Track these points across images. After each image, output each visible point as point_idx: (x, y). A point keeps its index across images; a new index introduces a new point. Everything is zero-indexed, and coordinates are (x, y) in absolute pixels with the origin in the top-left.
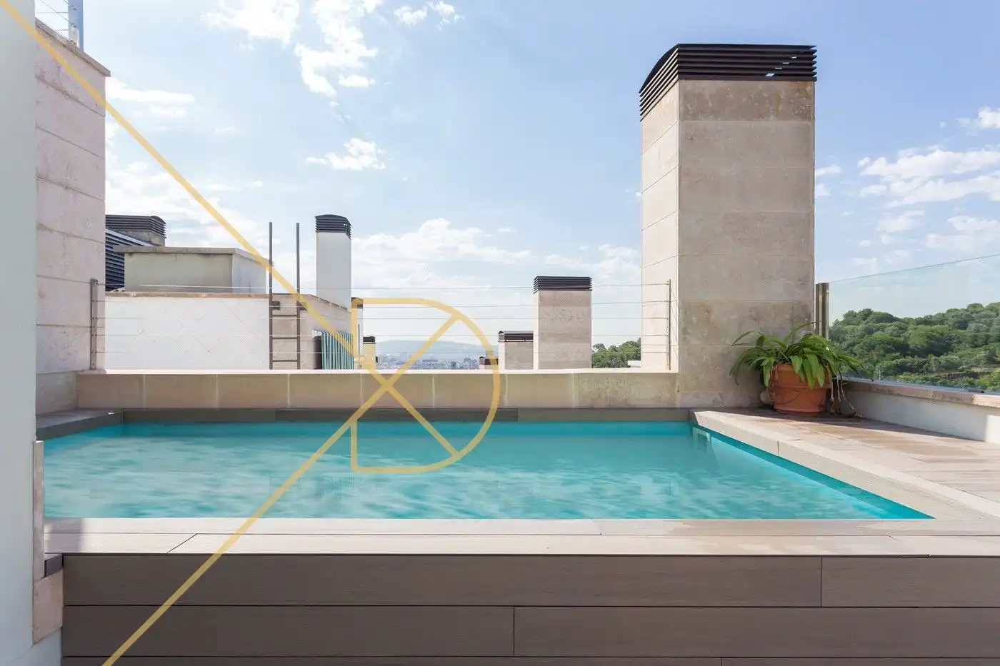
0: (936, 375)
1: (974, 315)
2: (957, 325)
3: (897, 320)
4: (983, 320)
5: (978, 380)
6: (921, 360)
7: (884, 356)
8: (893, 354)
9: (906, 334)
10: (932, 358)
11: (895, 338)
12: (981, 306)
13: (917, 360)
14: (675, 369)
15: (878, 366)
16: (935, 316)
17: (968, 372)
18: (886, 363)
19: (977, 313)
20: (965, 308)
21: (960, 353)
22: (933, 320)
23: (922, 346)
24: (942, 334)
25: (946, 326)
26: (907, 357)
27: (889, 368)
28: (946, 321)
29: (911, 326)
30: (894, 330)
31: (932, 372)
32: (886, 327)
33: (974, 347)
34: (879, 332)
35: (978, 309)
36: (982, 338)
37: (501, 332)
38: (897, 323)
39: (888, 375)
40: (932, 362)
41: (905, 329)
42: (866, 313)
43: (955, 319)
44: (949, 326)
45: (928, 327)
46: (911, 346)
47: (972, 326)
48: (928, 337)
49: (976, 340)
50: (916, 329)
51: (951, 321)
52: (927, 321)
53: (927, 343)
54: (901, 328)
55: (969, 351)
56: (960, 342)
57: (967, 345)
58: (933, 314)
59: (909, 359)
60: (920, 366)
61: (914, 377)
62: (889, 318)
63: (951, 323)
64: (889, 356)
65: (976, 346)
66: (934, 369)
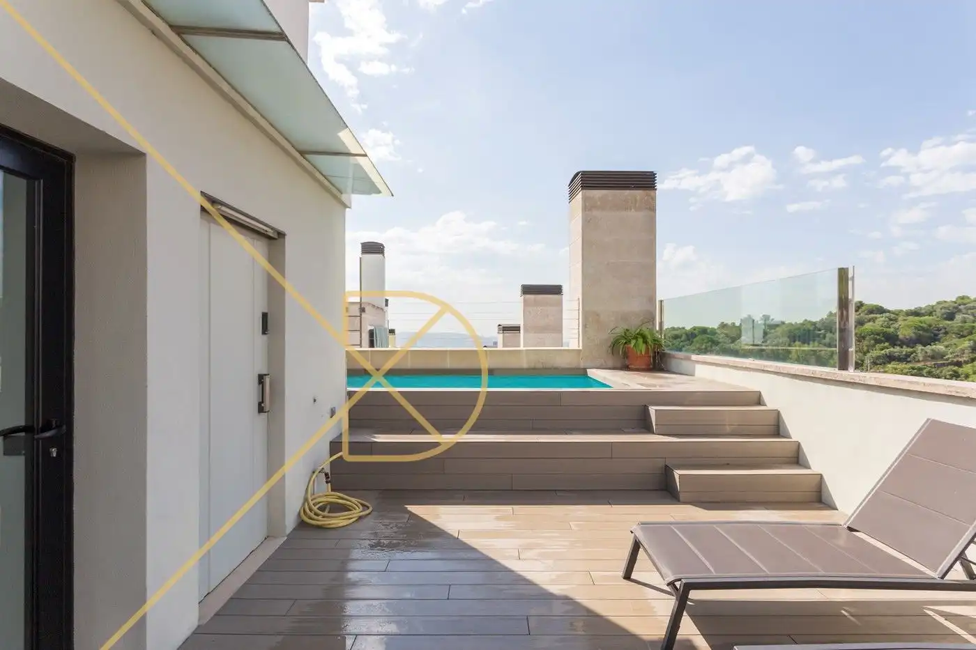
0: (923, 363)
1: (962, 307)
2: (945, 316)
3: (889, 311)
4: (969, 311)
5: (962, 369)
6: (909, 350)
7: (874, 346)
8: (882, 345)
9: (896, 325)
10: (919, 348)
11: (885, 329)
12: (968, 298)
13: (906, 350)
14: (581, 348)
15: (869, 355)
16: (924, 309)
17: (952, 361)
18: (876, 353)
19: (965, 304)
20: (954, 300)
21: (946, 343)
22: (923, 311)
23: (911, 337)
24: (930, 326)
25: (935, 317)
26: (895, 347)
27: (878, 357)
28: (934, 313)
29: (900, 318)
30: (885, 321)
31: (919, 361)
32: (876, 318)
33: (959, 338)
34: (871, 323)
35: (965, 301)
36: (967, 329)
37: (499, 325)
38: (888, 314)
39: (877, 364)
40: (919, 351)
41: (896, 320)
42: (859, 304)
43: (943, 311)
44: (938, 317)
45: (917, 318)
46: (901, 337)
47: (959, 317)
48: (916, 328)
49: (962, 331)
50: (905, 320)
51: (939, 312)
52: (916, 313)
53: (914, 333)
54: (891, 320)
55: (955, 341)
56: (946, 333)
57: (954, 336)
58: (923, 306)
59: (897, 349)
60: (908, 356)
61: (901, 366)
62: (881, 310)
63: (939, 314)
64: (878, 346)
65: (963, 336)
66: (921, 359)
